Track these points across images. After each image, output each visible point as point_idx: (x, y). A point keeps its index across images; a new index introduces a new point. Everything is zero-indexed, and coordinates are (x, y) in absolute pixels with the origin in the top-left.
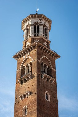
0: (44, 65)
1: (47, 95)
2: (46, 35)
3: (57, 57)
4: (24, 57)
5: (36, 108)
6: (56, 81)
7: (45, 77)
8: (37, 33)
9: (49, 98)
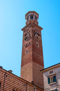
0: (35, 31)
1: (37, 44)
2: (36, 20)
3: (42, 29)
4: (26, 29)
5: (32, 49)
6: (41, 39)
7: (36, 36)
8: (32, 19)
9: (38, 45)
